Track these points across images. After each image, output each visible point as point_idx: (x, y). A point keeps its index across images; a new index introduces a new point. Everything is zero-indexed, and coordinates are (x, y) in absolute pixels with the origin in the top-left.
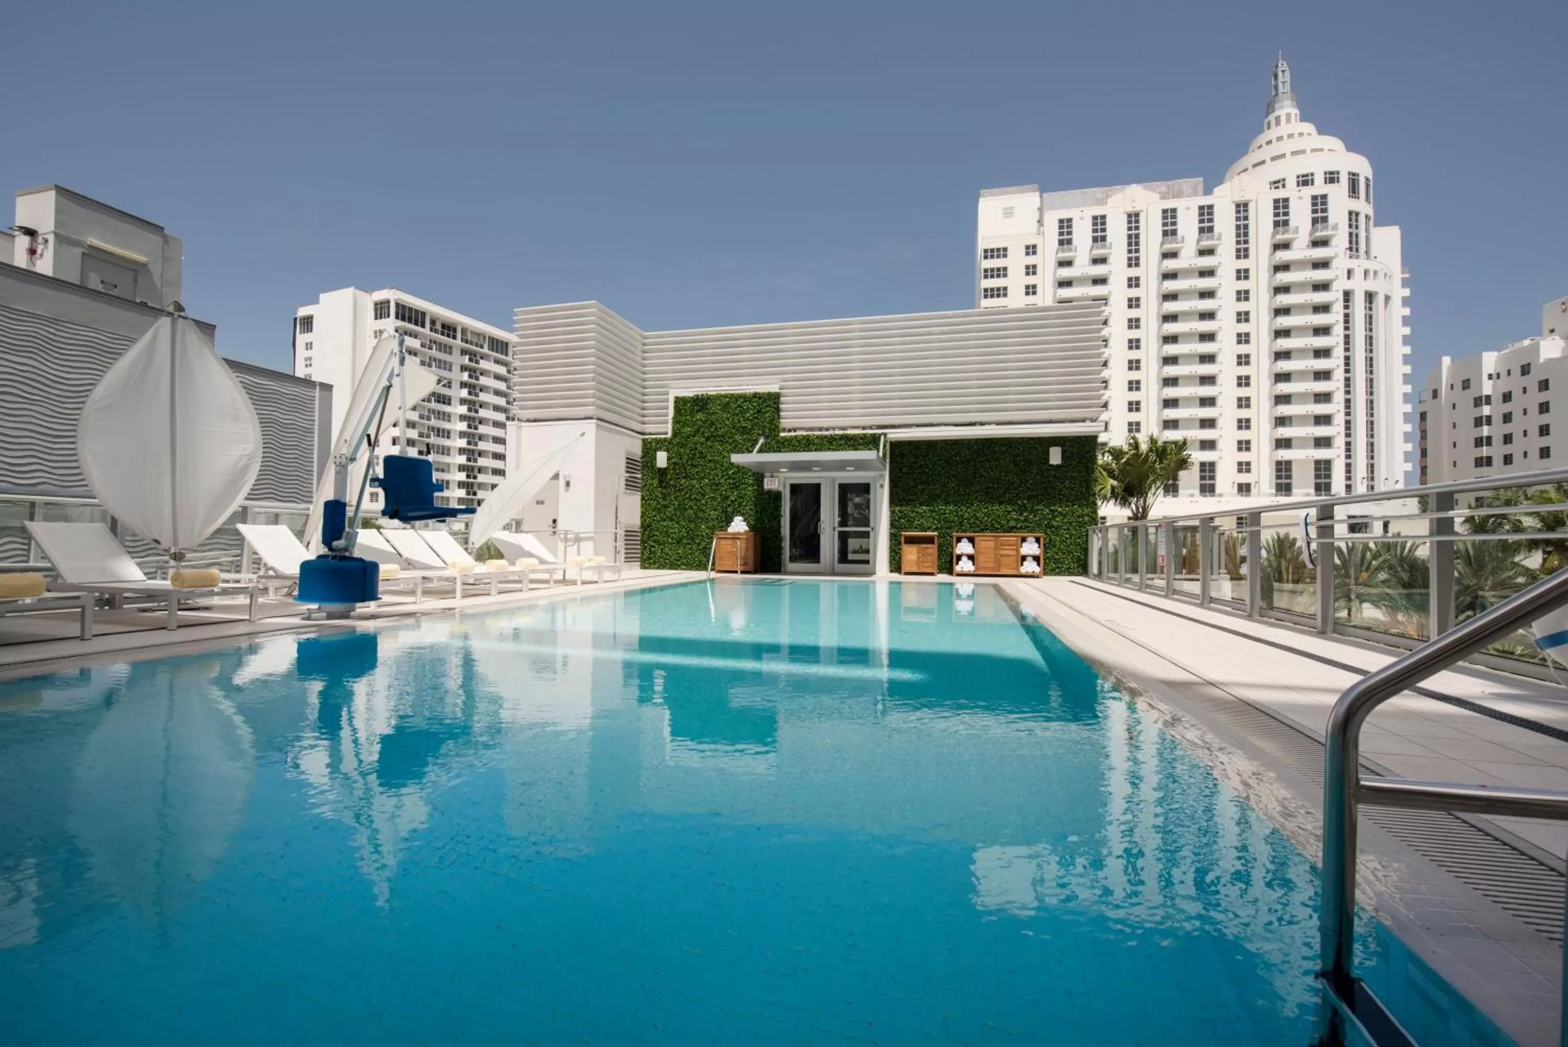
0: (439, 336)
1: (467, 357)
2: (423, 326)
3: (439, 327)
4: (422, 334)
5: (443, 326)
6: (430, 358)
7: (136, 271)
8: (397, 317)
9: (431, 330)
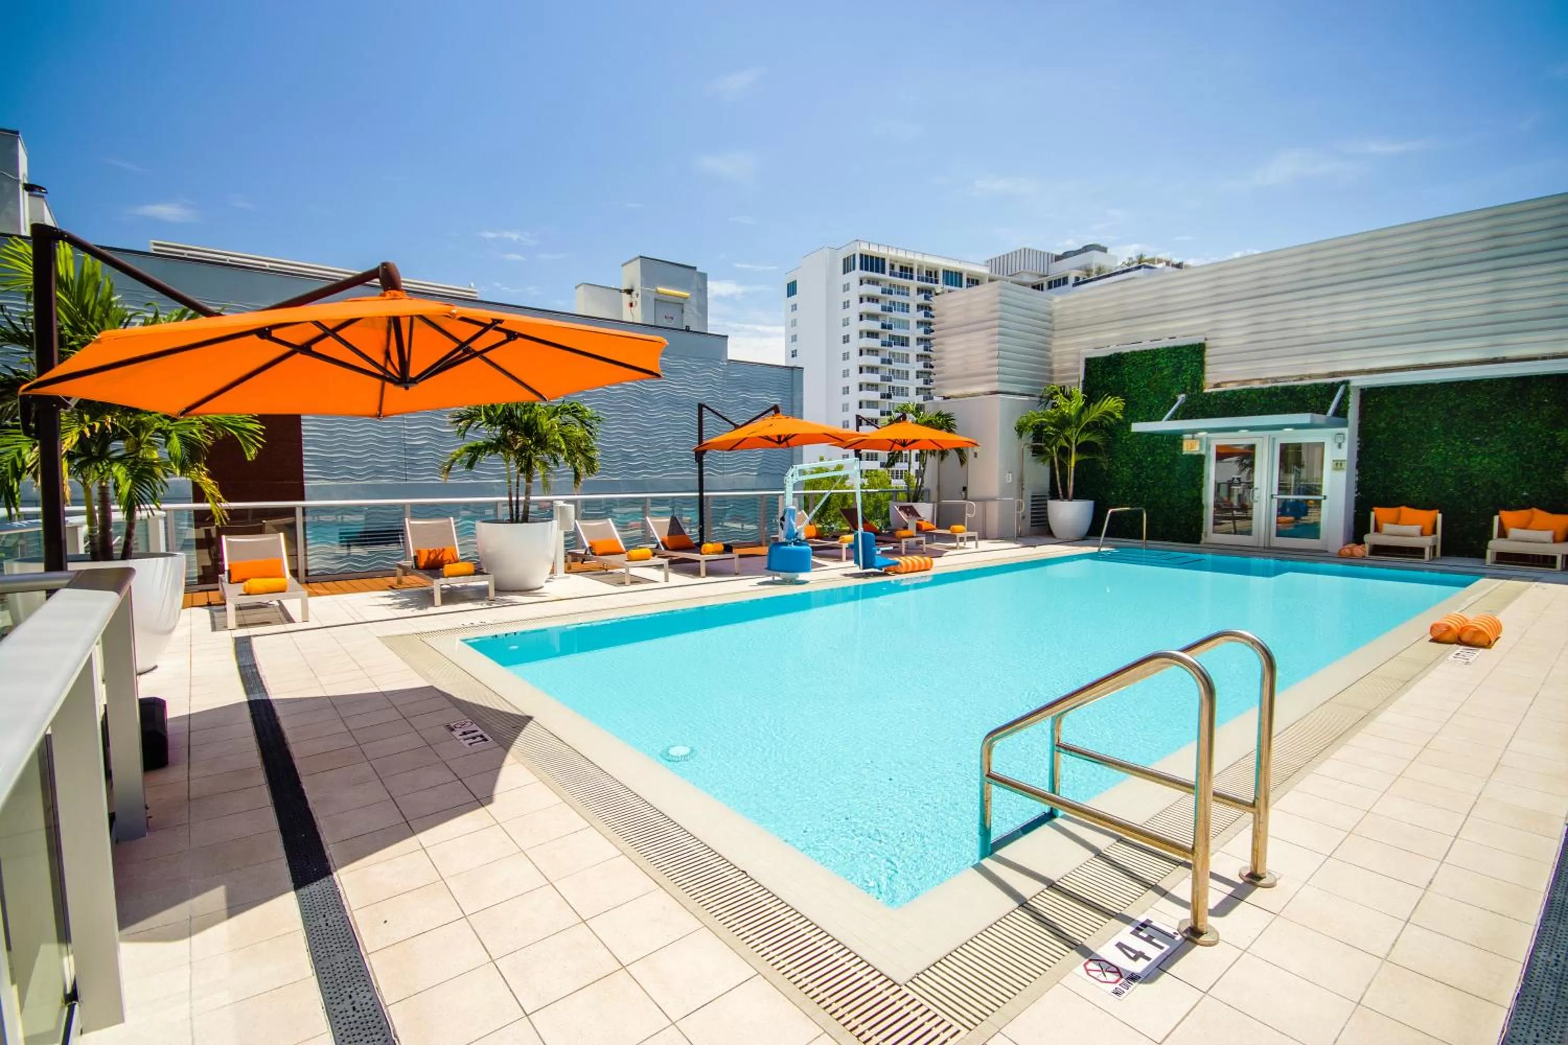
0: (899, 279)
1: (923, 295)
2: (883, 272)
3: (897, 270)
4: (885, 280)
5: (901, 268)
6: (890, 302)
7: (682, 304)
8: (861, 268)
9: (891, 275)
